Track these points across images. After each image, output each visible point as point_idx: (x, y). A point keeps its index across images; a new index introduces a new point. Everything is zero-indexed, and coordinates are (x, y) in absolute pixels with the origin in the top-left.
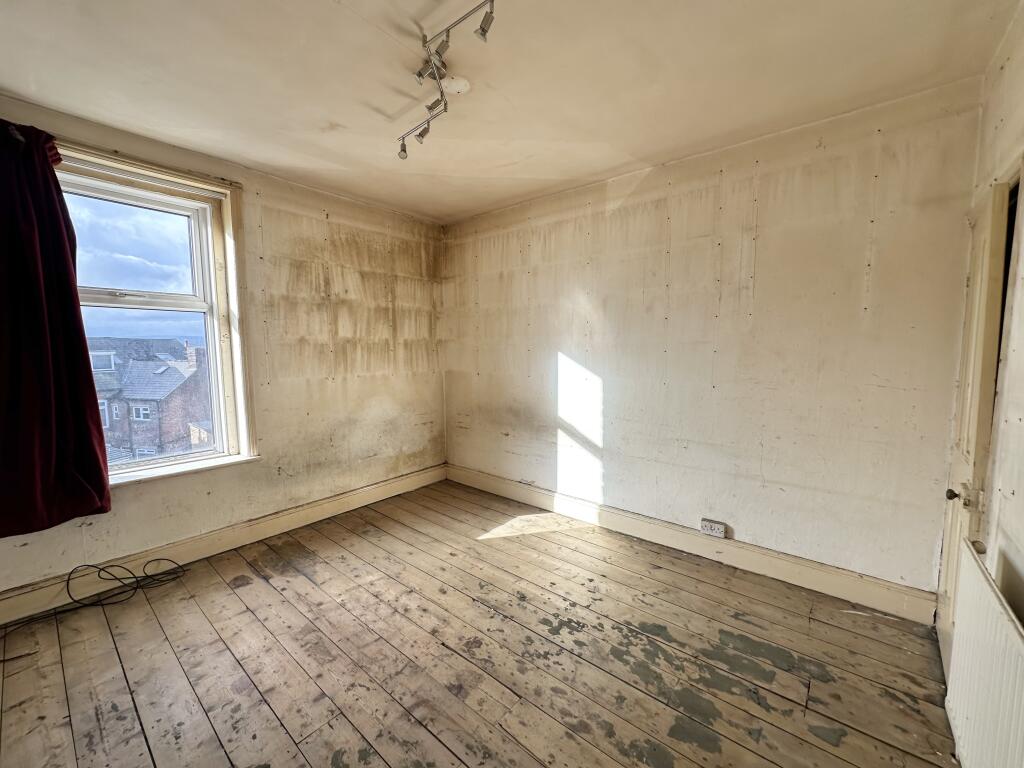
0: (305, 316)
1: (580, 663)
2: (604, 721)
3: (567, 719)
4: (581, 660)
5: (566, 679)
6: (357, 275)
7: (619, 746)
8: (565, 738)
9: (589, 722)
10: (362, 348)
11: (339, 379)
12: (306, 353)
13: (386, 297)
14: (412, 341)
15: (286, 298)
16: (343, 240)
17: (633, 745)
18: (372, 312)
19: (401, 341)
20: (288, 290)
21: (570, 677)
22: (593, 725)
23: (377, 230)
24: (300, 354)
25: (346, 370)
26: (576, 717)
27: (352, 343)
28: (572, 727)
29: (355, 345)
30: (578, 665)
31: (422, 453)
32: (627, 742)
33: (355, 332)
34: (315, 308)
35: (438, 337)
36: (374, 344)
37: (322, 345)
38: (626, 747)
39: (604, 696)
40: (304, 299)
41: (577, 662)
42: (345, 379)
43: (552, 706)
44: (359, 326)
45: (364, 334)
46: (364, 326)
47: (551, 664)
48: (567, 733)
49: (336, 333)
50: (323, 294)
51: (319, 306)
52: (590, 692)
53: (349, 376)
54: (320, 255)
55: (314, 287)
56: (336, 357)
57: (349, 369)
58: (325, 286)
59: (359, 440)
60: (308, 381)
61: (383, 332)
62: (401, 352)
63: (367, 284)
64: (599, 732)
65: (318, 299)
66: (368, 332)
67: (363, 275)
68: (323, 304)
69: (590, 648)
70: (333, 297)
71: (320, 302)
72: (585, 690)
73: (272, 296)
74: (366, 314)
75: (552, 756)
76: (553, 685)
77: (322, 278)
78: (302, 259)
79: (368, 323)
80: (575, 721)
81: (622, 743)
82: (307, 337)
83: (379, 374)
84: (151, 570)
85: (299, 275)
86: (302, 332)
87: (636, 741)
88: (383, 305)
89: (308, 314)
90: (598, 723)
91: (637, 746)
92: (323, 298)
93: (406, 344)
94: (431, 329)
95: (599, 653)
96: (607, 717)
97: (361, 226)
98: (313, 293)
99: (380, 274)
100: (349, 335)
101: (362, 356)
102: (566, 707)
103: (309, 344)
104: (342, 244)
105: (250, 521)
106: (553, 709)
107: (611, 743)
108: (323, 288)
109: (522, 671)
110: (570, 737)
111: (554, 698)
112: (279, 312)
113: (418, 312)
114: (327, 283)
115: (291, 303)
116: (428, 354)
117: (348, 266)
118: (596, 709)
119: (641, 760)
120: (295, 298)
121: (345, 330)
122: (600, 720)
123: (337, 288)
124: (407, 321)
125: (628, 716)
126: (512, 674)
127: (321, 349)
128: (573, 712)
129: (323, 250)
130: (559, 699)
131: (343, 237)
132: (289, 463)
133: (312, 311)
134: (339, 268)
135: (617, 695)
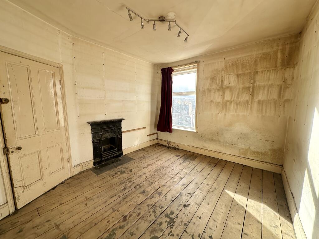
0: (213, 94)
1: (150, 223)
2: (125, 226)
3: (128, 216)
4: (152, 223)
5: (144, 217)
6: (235, 76)
7: (116, 229)
8: (122, 215)
9: (126, 222)
10: (234, 104)
11: (223, 114)
12: (212, 105)
13: (249, 82)
14: (263, 101)
15: (208, 89)
16: (230, 65)
17: (114, 233)
18: (241, 90)
19: (256, 100)
20: (209, 87)
21: (144, 219)
22: (124, 223)
23: (247, 55)
24: (211, 105)
25: (226, 111)
26: (128, 218)
27: (230, 102)
28: (126, 217)
29: (231, 103)
30: (149, 222)
31: (264, 154)
32: (116, 232)
33: (232, 98)
34: (217, 91)
35: (286, 98)
36: (240, 102)
37: (218, 103)
38: (115, 231)
39: (134, 229)
40: (213, 89)
41: (151, 222)
42: (225, 114)
43: (134, 212)
44: (234, 95)
45: (235, 98)
46: (236, 95)
47: (150, 213)
48: (124, 215)
49: (224, 98)
50: (220, 86)
51: (218, 90)
52: (137, 224)
53: (227, 113)
54: (221, 73)
55: (217, 84)
56: (223, 107)
57: (227, 111)
58: (221, 83)
59: (228, 137)
60: (212, 114)
61: (246, 97)
62: (255, 105)
63: (239, 78)
64: (122, 224)
65: (218, 88)
66: (238, 97)
67: (238, 76)
68: (220, 89)
69: (158, 228)
70: (224, 86)
71: (219, 88)
72: (138, 223)
73: (204, 89)
74: (238, 90)
75: (119, 211)
76: (141, 213)
77: (220, 81)
78: (214, 76)
79: (238, 94)
80: (127, 218)
81: (116, 230)
82: (213, 100)
83: (241, 114)
84: (176, 147)
85: (212, 81)
86: (212, 99)
87: (115, 235)
88: (248, 86)
89: (214, 93)
90: (125, 224)
91: (113, 235)
92: (220, 87)
93: (259, 102)
94: (280, 94)
95: (155, 231)
96: (126, 228)
97: (239, 56)
98: (217, 86)
99: (247, 73)
100: (229, 99)
101: (234, 106)
102: (133, 216)
103: (214, 102)
104: (230, 67)
105: (193, 147)
106: (133, 213)
107: (117, 227)
108: (220, 84)
109: (148, 205)
110: (123, 216)
111: (137, 213)
112: (206, 93)
113: (271, 86)
114: (222, 82)
115: (210, 90)
116: (275, 107)
117: (231, 73)
118: (130, 225)
119: (109, 235)
120: (211, 88)
121: (227, 97)
122: (126, 225)
123: (226, 83)
124: (261, 91)
125: (125, 235)
126: (147, 203)
127: (217, 104)
128: (130, 218)
129: (222, 71)
130: (136, 214)
131: (230, 64)
132: (204, 136)
133: (216, 92)
134: (228, 75)
135: (134, 233)
